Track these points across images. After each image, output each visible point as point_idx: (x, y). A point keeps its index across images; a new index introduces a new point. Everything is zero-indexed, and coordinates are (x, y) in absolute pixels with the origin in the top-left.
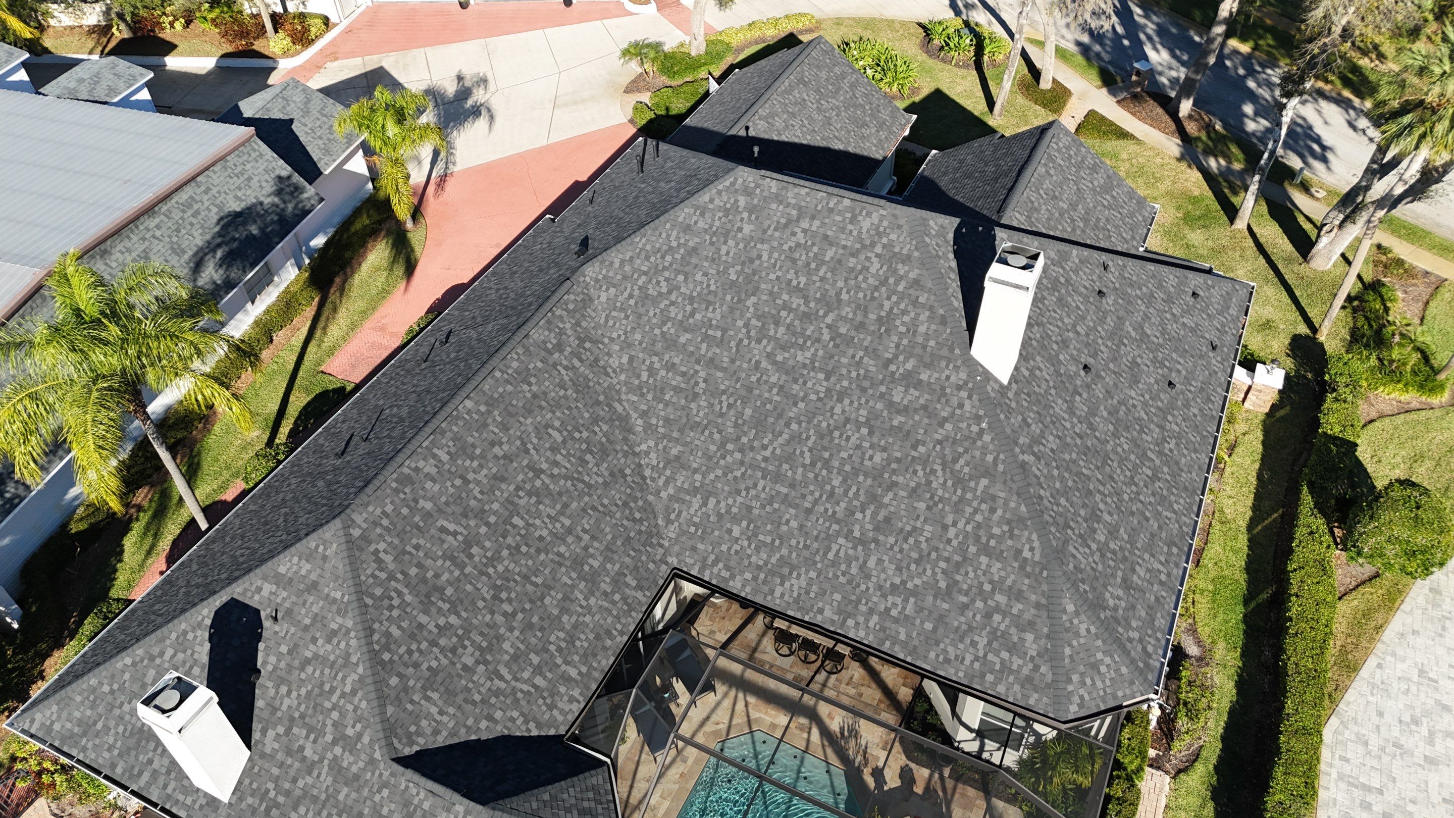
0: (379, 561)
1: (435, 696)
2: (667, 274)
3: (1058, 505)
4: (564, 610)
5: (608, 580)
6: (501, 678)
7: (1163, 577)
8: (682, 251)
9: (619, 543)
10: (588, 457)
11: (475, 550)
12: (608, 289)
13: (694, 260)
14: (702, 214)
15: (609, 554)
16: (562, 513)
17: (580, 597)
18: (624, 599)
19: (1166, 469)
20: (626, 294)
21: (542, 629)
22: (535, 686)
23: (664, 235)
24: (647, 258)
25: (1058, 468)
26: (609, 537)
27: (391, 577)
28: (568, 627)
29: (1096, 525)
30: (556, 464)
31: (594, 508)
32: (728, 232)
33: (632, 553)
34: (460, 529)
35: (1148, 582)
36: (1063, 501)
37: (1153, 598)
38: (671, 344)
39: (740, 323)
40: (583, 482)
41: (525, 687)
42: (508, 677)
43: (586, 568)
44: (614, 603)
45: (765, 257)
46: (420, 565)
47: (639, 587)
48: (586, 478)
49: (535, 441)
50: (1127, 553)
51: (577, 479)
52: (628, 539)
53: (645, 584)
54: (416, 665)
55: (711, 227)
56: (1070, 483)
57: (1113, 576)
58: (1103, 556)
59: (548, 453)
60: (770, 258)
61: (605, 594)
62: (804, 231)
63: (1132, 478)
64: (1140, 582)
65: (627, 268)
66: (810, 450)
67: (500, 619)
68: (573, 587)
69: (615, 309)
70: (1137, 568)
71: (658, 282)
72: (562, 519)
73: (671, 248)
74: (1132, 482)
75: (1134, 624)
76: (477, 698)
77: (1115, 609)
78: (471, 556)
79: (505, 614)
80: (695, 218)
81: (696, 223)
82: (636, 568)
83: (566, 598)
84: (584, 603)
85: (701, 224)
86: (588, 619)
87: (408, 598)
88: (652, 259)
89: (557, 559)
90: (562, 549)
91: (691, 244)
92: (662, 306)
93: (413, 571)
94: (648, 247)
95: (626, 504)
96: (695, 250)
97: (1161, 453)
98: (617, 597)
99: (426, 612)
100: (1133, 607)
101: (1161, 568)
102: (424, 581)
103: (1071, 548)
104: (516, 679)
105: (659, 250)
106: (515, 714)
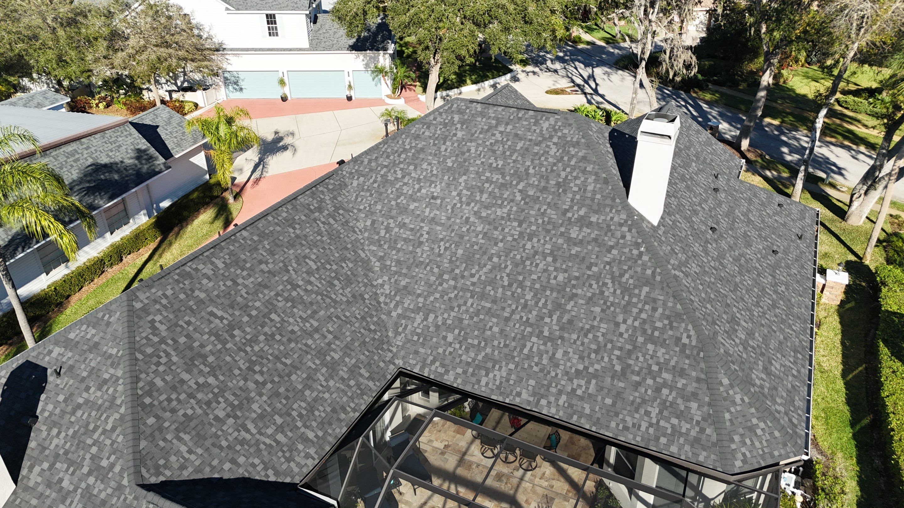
0: (154, 329)
1: (186, 437)
2: (402, 166)
3: (706, 308)
4: (307, 386)
5: (345, 369)
6: (248, 431)
7: (795, 373)
8: (413, 151)
9: (356, 344)
10: (336, 282)
11: (236, 332)
12: (358, 178)
13: (422, 156)
14: (428, 128)
15: (348, 352)
16: (312, 316)
17: (322, 378)
18: (358, 385)
19: (781, 302)
20: (371, 181)
21: (287, 398)
22: (278, 442)
24: (388, 157)
25: (701, 284)
26: (349, 339)
27: (163, 341)
28: (309, 400)
29: (736, 327)
30: (310, 283)
31: (338, 317)
32: (446, 137)
33: (366, 353)
34: (226, 315)
35: (784, 374)
36: (709, 306)
37: (789, 385)
38: (403, 210)
39: (454, 193)
40: (331, 298)
41: (268, 441)
42: (254, 431)
43: (328, 358)
44: (349, 387)
45: (473, 150)
46: (188, 336)
47: (371, 378)
48: (333, 296)
49: (295, 265)
50: (763, 350)
51: (326, 296)
52: (364, 343)
53: (376, 376)
54: (173, 411)
55: (434, 135)
56: (712, 296)
57: (756, 363)
58: (745, 348)
59: (305, 275)
60: (476, 151)
61: (343, 379)
62: (501, 133)
63: (758, 302)
64: (777, 372)
65: (373, 164)
66: (508, 275)
67: (251, 385)
68: (316, 370)
69: (363, 190)
70: (773, 362)
71: (395, 172)
72: (312, 321)
73: (405, 150)
74: (757, 305)
75: (779, 400)
76: (224, 443)
77: (762, 387)
78: (233, 336)
79: (256, 382)
80: (423, 130)
81: (423, 133)
82: (369, 364)
83: (309, 378)
84: (324, 384)
85: (427, 133)
86: (327, 396)
87: (175, 359)
88: (392, 157)
89: (304, 348)
90: (310, 342)
91: (420, 146)
92: (397, 186)
93: (182, 340)
94: (389, 150)
95: (363, 318)
96: (422, 150)
97: (775, 292)
98: (352, 383)
99: (189, 371)
100: (776, 389)
101: (792, 366)
102: (191, 348)
103: (720, 338)
104: (260, 433)
105: (396, 151)
106: (257, 461)
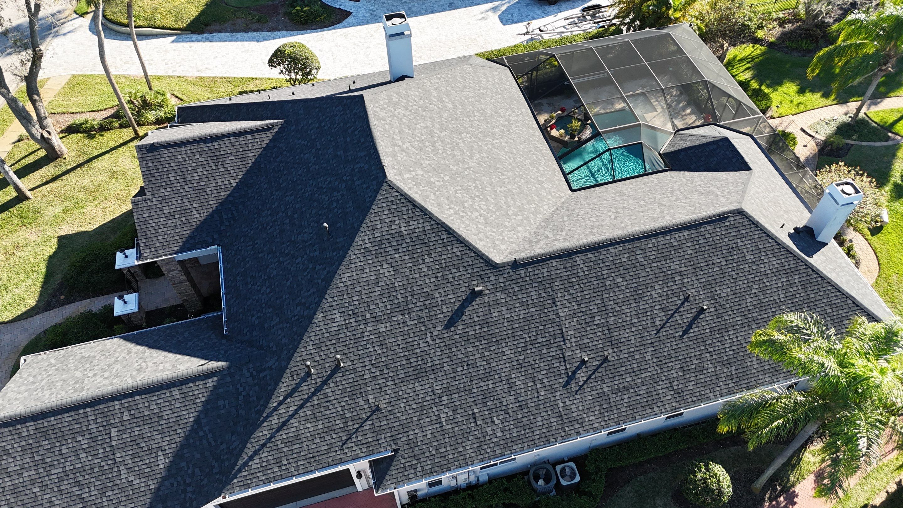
23: (451, 218)
71: (476, 217)
